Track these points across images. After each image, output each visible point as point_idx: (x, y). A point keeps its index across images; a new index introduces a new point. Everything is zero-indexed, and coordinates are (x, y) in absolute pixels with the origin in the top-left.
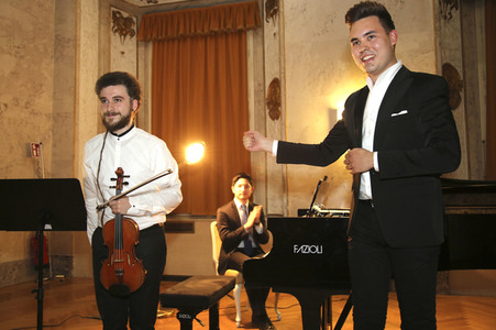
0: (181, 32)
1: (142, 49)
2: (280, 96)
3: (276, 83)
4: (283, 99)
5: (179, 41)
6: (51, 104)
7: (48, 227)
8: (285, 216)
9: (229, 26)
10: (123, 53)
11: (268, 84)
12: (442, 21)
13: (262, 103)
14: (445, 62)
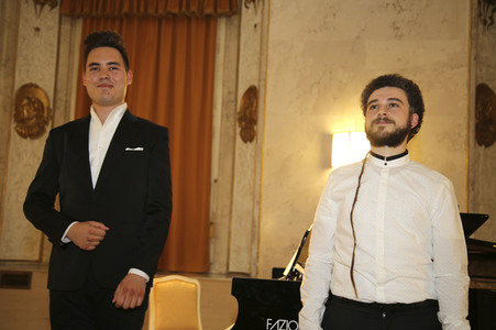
0: (126, 9)
1: (66, 27)
2: (256, 111)
3: (252, 93)
4: (260, 115)
5: (121, 21)
8: (253, 276)
9: (194, 8)
10: (38, 29)
11: (241, 92)
12: (481, 26)
13: (232, 119)
14: (480, 82)
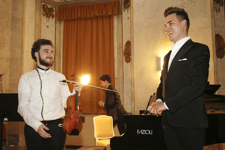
0: (79, 16)
1: (58, 24)
2: (130, 50)
3: (128, 44)
4: (132, 52)
5: (78, 20)
6: (9, 53)
7: (6, 119)
8: (133, 114)
9: (104, 13)
10: (48, 26)
11: (124, 44)
12: (215, 12)
13: (121, 54)
14: (217, 33)
